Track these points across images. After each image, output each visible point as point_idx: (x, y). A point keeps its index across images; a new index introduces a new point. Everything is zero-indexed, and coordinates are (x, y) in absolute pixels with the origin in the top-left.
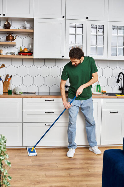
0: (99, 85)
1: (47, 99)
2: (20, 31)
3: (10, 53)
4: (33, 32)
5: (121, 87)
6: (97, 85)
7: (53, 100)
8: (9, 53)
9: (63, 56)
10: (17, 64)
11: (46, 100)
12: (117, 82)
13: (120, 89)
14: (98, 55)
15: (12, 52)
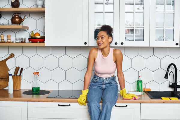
0: (141, 81)
1: (61, 104)
2: (33, 10)
3: (20, 39)
4: (45, 11)
5: (173, 83)
6: (138, 81)
7: (70, 105)
8: (18, 39)
9: (85, 43)
10: (30, 53)
11: (59, 105)
12: (165, 77)
13: (170, 86)
14: (136, 40)
15: (22, 39)
